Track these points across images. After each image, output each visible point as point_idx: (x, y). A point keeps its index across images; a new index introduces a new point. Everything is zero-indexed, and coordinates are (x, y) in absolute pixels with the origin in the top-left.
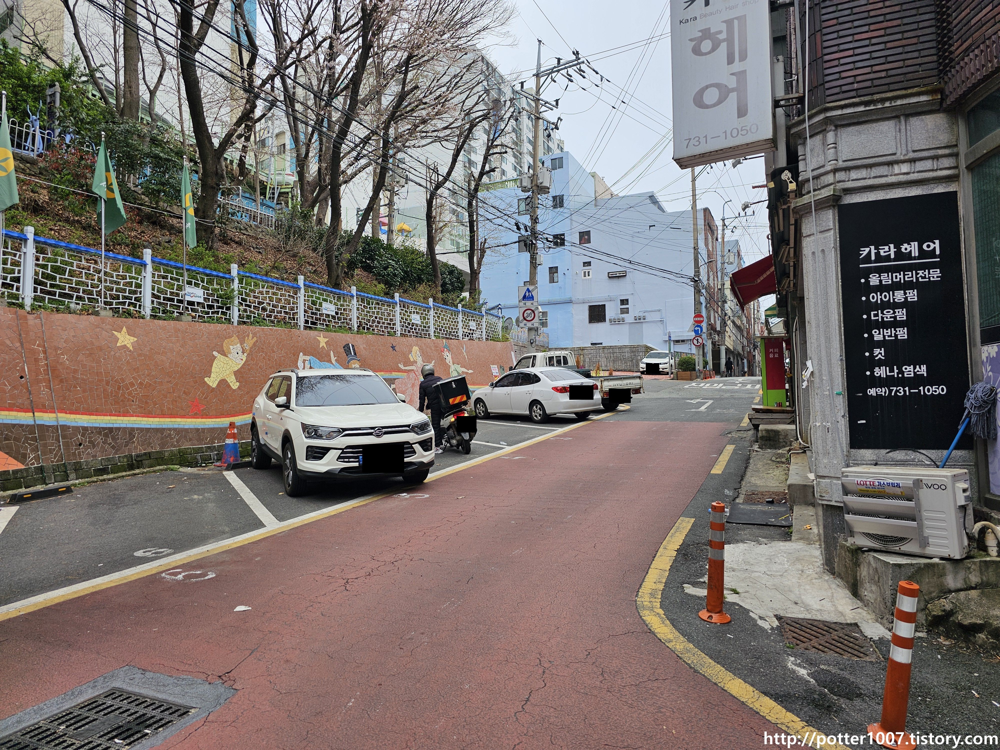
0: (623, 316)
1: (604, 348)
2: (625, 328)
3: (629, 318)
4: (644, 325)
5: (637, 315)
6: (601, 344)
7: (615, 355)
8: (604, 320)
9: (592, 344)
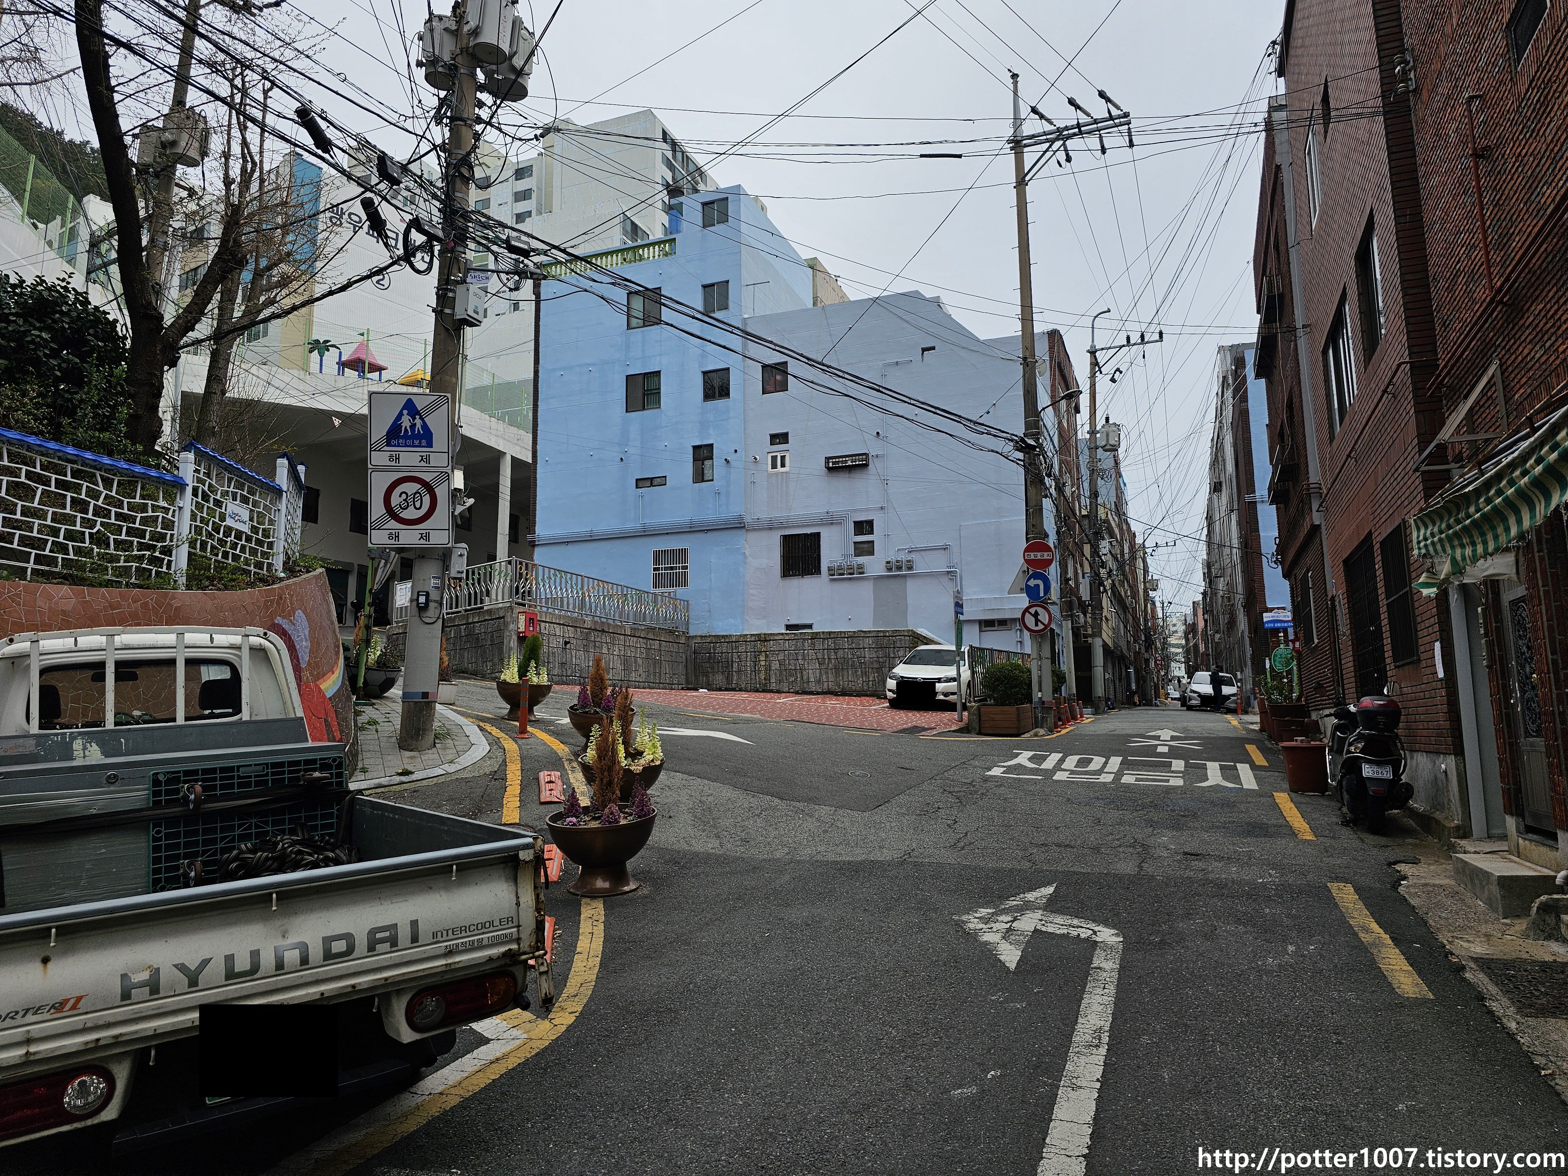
0: (861, 560)
1: (815, 636)
2: (865, 591)
3: (874, 565)
4: (910, 584)
5: (892, 558)
6: (810, 626)
7: (840, 653)
8: (817, 571)
9: (788, 627)
